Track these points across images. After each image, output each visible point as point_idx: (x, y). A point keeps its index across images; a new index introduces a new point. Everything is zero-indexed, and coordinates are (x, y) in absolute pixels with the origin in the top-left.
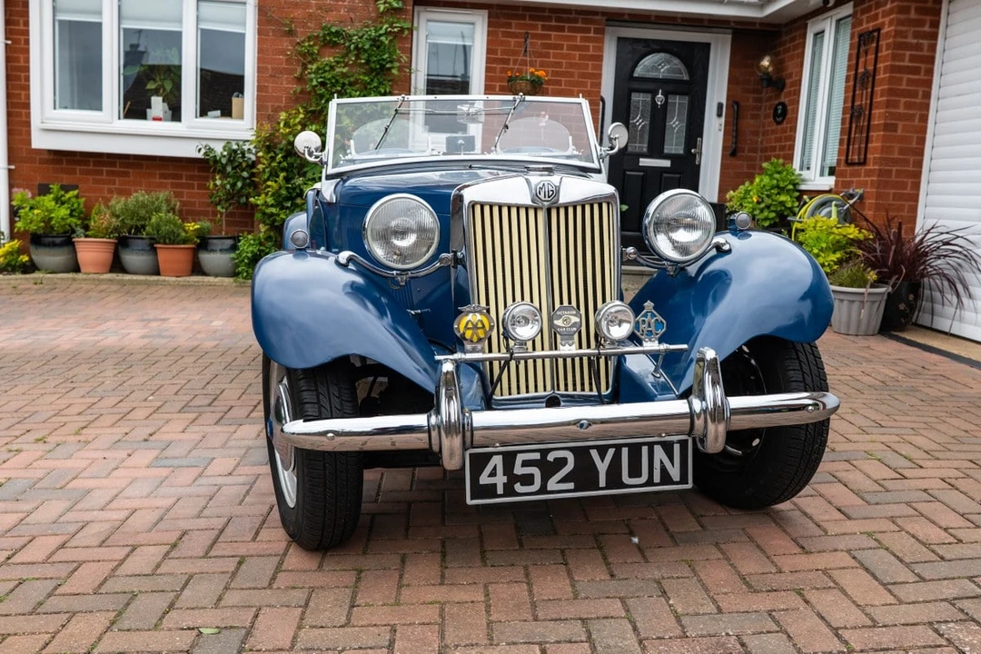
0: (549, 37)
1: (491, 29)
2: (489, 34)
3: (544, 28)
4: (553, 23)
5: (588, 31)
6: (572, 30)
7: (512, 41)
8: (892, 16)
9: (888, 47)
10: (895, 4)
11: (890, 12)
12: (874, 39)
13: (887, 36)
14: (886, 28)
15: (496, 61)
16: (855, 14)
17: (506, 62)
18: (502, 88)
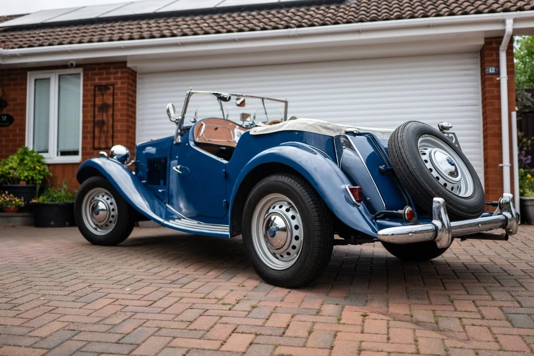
8: (124, 80)
9: (122, 94)
10: (126, 75)
11: (121, 78)
12: (109, 89)
13: (121, 88)
14: (119, 85)
16: (86, 75)
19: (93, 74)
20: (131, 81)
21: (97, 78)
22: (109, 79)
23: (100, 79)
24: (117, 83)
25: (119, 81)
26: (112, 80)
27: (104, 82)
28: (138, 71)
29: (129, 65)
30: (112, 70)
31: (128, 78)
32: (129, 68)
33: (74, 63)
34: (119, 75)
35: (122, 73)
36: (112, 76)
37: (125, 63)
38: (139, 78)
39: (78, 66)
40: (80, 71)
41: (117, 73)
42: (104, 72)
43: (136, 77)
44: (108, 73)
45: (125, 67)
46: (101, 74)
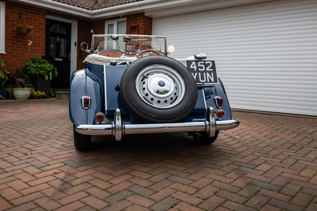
0: (27, 15)
1: (7, 9)
2: (6, 11)
3: (26, 11)
4: (29, 10)
5: (40, 15)
6: (35, 13)
7: (15, 15)
8: (143, 23)
9: (142, 31)
10: (144, 20)
11: (142, 22)
12: (136, 28)
13: (142, 28)
14: (141, 26)
15: (9, 21)
16: (127, 21)
17: (13, 21)
18: (12, 31)
19: (131, 21)
20: (147, 24)
21: (132, 22)
22: (137, 23)
23: (133, 23)
25: (141, 24)
26: (138, 24)
27: (135, 25)
28: (153, 17)
29: (146, 15)
30: (138, 18)
31: (146, 22)
32: (146, 16)
33: (121, 16)
34: (141, 20)
35: (143, 19)
36: (138, 21)
37: (144, 13)
38: (154, 21)
39: (123, 17)
40: (125, 19)
41: (140, 19)
42: (135, 19)
43: (152, 21)
44: (137, 20)
45: (144, 16)
46: (134, 20)
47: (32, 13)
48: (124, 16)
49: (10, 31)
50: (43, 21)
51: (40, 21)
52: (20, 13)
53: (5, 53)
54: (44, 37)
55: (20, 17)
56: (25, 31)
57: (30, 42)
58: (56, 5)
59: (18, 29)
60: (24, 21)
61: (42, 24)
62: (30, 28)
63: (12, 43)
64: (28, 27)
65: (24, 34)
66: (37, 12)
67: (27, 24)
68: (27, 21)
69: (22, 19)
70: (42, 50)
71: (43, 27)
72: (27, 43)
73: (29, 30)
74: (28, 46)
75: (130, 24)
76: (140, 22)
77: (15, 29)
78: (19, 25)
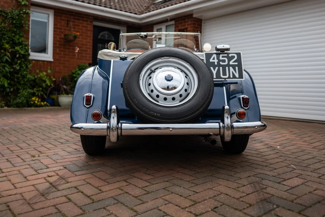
0: (75, 22)
1: (55, 17)
2: (54, 19)
3: (74, 19)
4: (76, 17)
5: (88, 21)
6: (83, 20)
7: (63, 22)
8: (192, 25)
10: (192, 22)
11: (191, 24)
12: (184, 31)
14: (189, 29)
15: (57, 28)
16: (175, 24)
17: (61, 29)
18: (60, 38)
19: (179, 24)
20: (196, 26)
21: (180, 25)
22: (185, 26)
23: (182, 26)
24: (188, 27)
25: (189, 26)
26: (187, 26)
27: (183, 28)
28: (203, 18)
29: (194, 16)
30: (187, 20)
31: (194, 24)
32: (195, 18)
33: (169, 19)
34: (190, 23)
35: (191, 21)
36: (186, 24)
37: (192, 15)
38: (204, 23)
40: (173, 22)
41: (188, 22)
42: (183, 21)
43: (201, 23)
44: (185, 22)
45: (192, 17)
46: (182, 23)
47: (79, 20)
48: (172, 19)
49: (58, 38)
50: (90, 28)
51: (87, 27)
52: (68, 21)
53: (52, 60)
54: (91, 44)
55: (68, 24)
56: (71, 38)
57: (77, 49)
58: (103, 11)
59: (65, 35)
60: (70, 27)
61: (90, 31)
62: (77, 35)
63: (59, 51)
64: (74, 34)
65: (71, 41)
66: (85, 19)
67: (74, 31)
68: (74, 28)
69: (69, 26)
70: (89, 57)
71: (90, 34)
72: (74, 50)
73: (75, 37)
74: (75, 53)
75: (178, 27)
76: (188, 25)
77: (63, 36)
78: (67, 32)
